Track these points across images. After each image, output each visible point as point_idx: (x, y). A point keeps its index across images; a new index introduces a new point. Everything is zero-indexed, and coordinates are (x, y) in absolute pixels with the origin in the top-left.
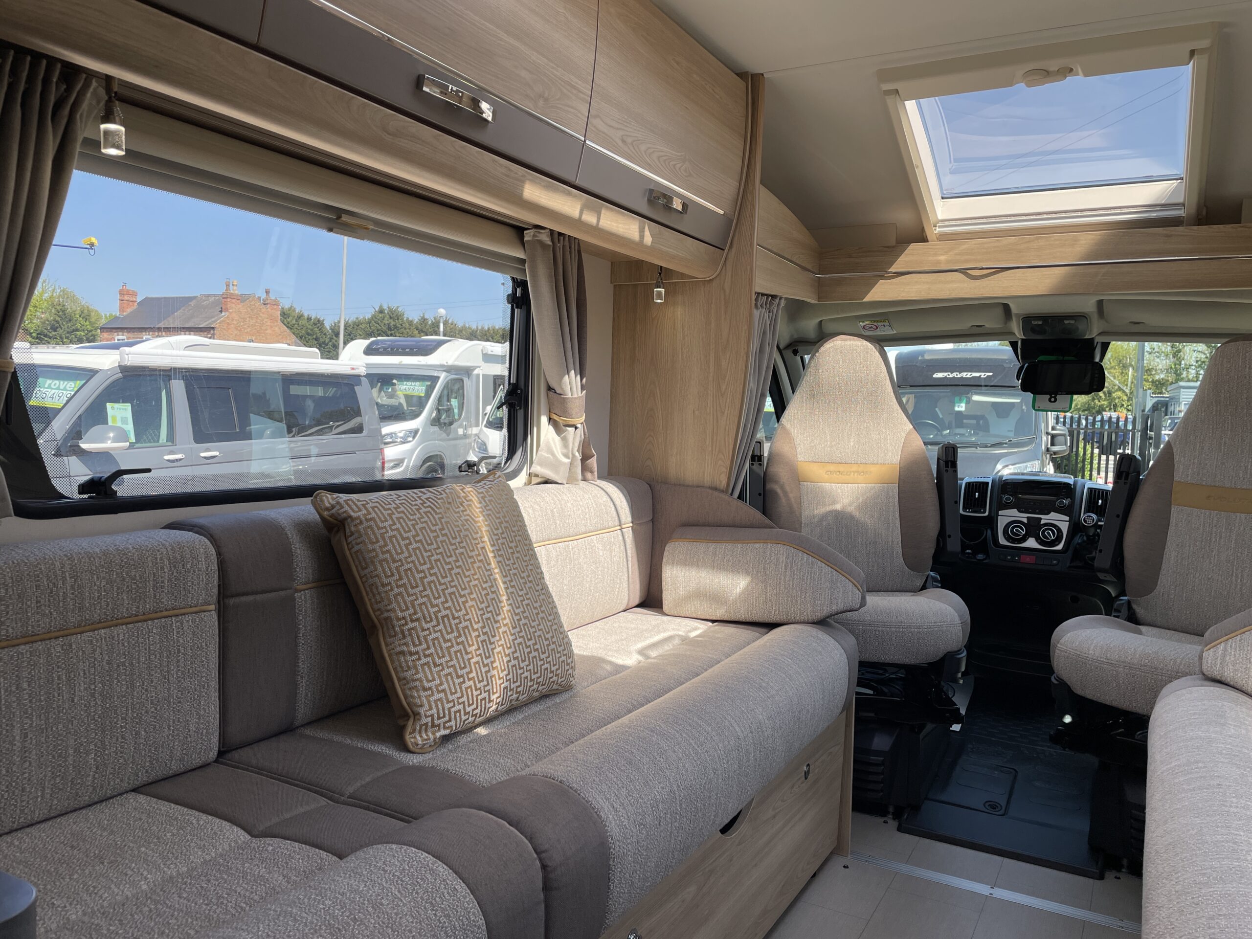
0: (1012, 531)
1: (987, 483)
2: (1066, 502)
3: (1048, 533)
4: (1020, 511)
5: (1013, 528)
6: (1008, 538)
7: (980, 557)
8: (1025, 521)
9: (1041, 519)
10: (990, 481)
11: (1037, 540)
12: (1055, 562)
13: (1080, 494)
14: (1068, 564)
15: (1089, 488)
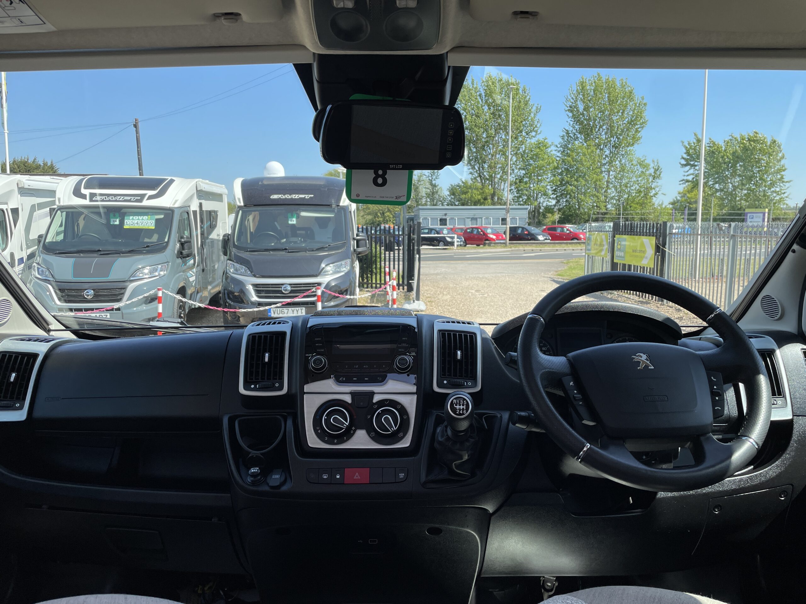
0: (328, 421)
1: (283, 334)
2: (409, 359)
3: (387, 419)
4: (339, 381)
5: (329, 415)
6: (321, 434)
7: (276, 478)
8: (348, 399)
9: (372, 394)
10: (287, 328)
11: (369, 433)
12: (402, 475)
13: (428, 342)
14: (423, 478)
15: (440, 331)
